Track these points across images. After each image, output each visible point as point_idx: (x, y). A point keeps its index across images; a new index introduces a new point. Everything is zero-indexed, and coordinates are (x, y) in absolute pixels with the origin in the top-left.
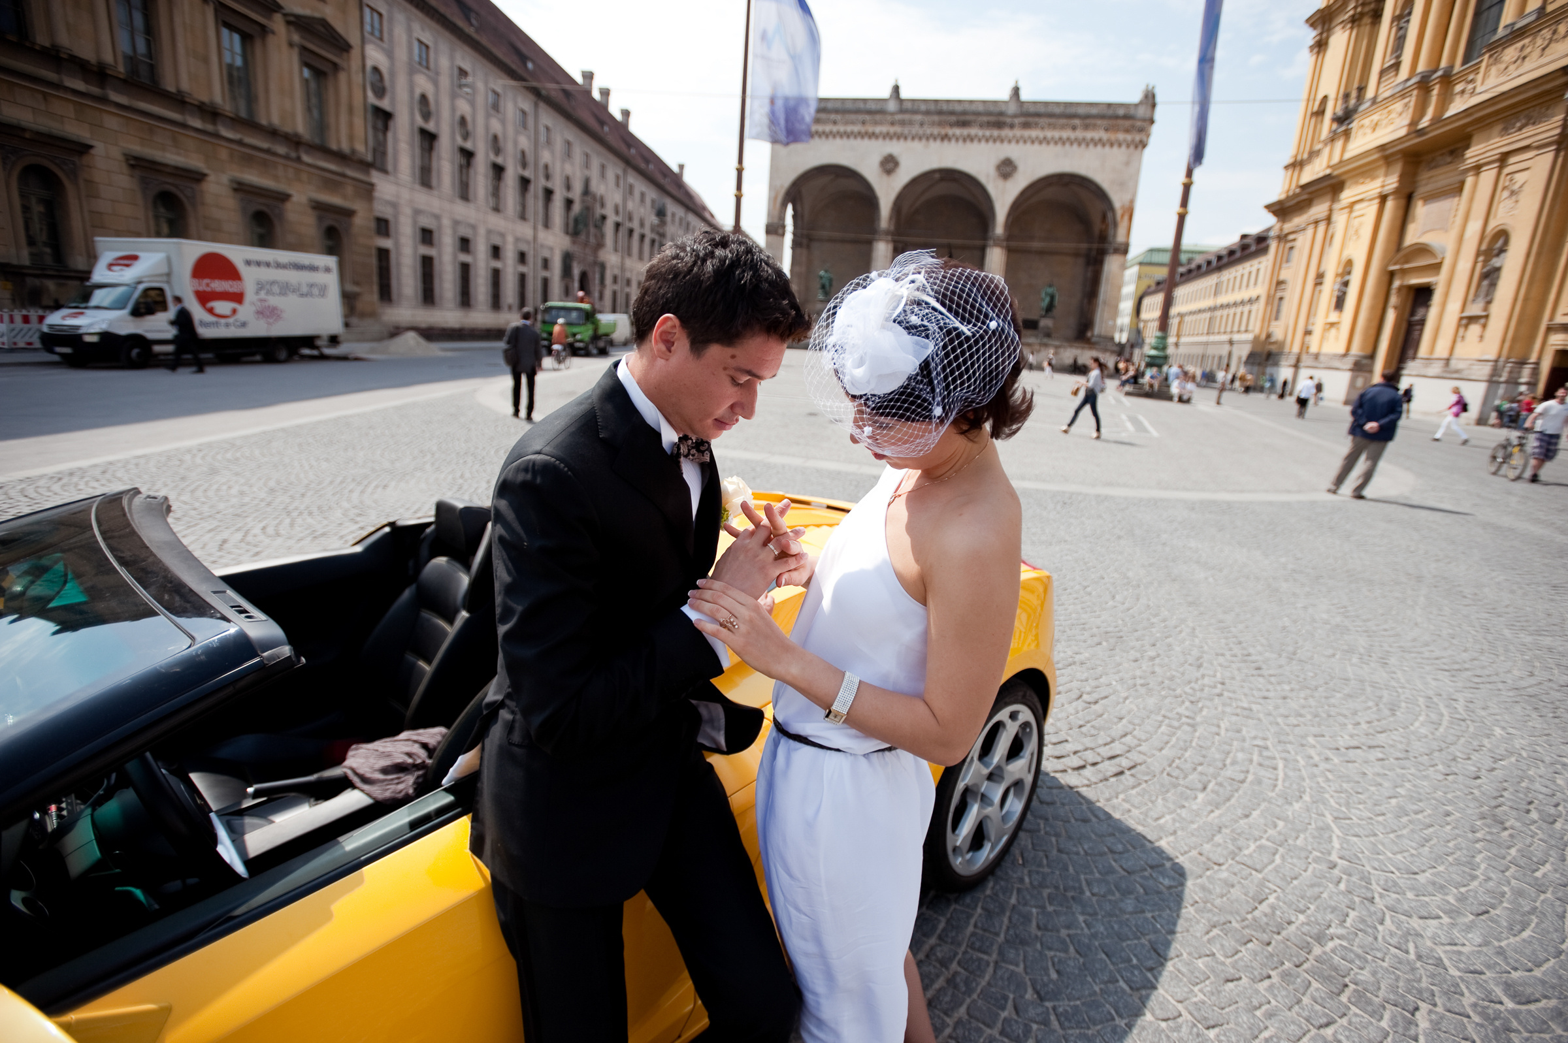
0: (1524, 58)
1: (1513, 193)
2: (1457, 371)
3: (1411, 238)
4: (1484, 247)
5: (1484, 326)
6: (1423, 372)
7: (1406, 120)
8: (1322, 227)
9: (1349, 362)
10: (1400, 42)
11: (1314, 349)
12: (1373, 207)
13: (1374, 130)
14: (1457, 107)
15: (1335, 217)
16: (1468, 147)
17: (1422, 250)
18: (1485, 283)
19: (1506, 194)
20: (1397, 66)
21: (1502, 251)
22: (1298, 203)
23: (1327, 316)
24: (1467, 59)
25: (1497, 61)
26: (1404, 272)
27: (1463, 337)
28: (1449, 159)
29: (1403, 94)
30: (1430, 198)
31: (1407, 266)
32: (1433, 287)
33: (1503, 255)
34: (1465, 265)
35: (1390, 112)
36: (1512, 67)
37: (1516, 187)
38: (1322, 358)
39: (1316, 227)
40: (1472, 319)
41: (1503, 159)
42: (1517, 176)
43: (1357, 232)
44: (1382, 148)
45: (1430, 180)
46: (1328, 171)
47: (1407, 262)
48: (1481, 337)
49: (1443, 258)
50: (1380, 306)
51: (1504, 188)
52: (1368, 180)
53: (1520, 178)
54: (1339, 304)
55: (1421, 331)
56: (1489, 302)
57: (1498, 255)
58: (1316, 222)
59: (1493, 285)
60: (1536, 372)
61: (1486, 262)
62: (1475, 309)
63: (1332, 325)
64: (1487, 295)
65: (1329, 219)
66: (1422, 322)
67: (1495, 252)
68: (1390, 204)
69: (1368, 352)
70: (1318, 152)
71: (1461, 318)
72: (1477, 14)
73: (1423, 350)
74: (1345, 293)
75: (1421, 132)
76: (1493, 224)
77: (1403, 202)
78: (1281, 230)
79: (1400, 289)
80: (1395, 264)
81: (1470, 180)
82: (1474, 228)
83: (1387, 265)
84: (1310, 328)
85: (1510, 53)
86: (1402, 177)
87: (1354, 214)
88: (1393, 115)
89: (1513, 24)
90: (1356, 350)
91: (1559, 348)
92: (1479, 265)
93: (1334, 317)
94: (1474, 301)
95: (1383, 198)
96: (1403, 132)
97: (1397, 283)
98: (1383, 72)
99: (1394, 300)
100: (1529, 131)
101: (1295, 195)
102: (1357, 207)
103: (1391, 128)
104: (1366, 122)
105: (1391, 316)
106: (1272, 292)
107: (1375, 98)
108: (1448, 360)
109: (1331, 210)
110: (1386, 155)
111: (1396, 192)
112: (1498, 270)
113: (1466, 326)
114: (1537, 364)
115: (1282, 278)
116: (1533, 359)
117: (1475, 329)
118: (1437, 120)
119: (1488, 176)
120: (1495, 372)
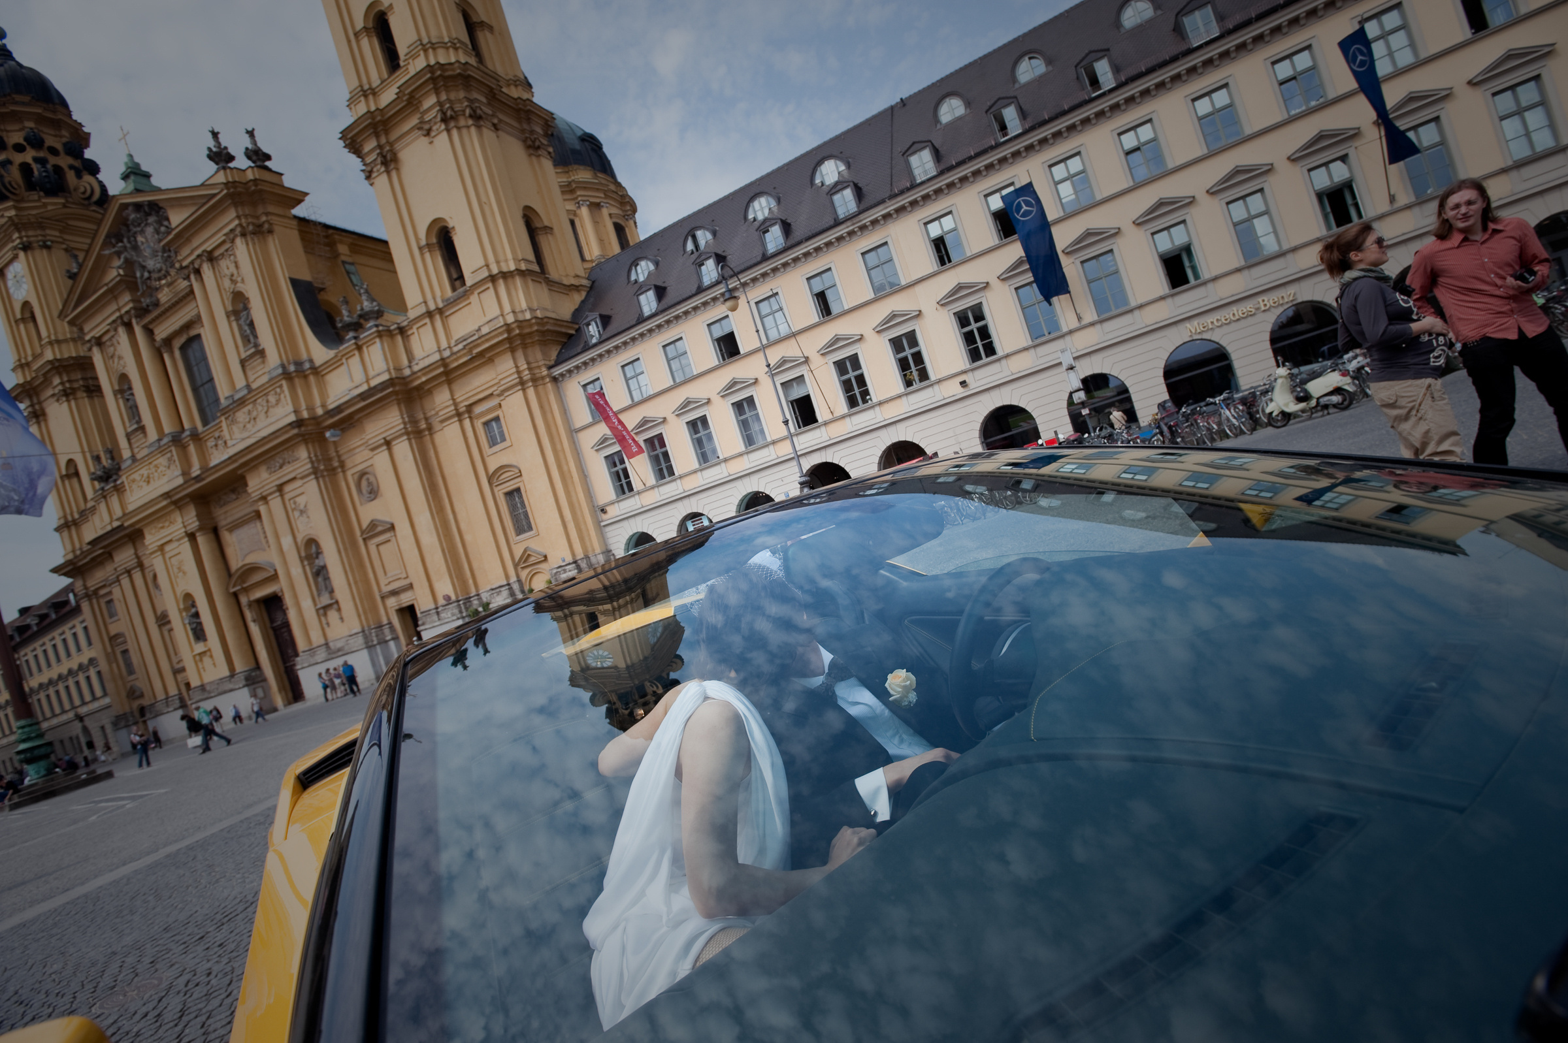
0: (255, 419)
1: (302, 512)
2: (339, 650)
3: (235, 564)
4: (303, 554)
5: (339, 610)
6: (312, 661)
7: (176, 471)
8: (137, 576)
9: (240, 680)
10: (133, 411)
11: (195, 682)
12: (186, 546)
13: (148, 482)
14: (217, 457)
15: (146, 563)
16: (246, 485)
17: (252, 569)
18: (320, 579)
19: (297, 514)
20: (142, 429)
21: (319, 553)
22: (93, 559)
23: (192, 651)
24: (205, 422)
25: (234, 422)
26: (246, 590)
27: (328, 624)
28: (234, 497)
29: (160, 449)
30: (234, 527)
31: (245, 585)
32: (280, 594)
33: (320, 556)
34: (296, 570)
35: (156, 466)
36: (248, 426)
37: (302, 507)
38: (208, 688)
39: (130, 576)
40: (326, 608)
41: (280, 488)
42: (298, 499)
43: (179, 569)
44: (167, 495)
45: (226, 514)
46: (116, 524)
47: (244, 582)
48: (342, 619)
49: (275, 570)
50: (241, 623)
51: (293, 510)
52: (167, 524)
53: (301, 501)
54: (199, 634)
55: (290, 631)
56: (332, 592)
57: (317, 557)
58: (128, 572)
59: (327, 579)
60: (392, 628)
61: (311, 564)
62: (325, 600)
63: (202, 654)
64: (326, 588)
65: (140, 565)
66: (287, 625)
67: (314, 556)
68: (201, 539)
69: (253, 665)
70: (93, 510)
71: (317, 610)
72: (195, 390)
73: (301, 644)
74: (200, 624)
75: (198, 479)
76: (300, 538)
77: (212, 536)
78: (86, 588)
79: (250, 604)
80: (234, 586)
81: (263, 509)
82: (287, 542)
83: (227, 589)
84: (177, 666)
85: (241, 416)
86: (199, 516)
87: (168, 556)
88: (162, 468)
89: (232, 396)
90: (240, 666)
91: (397, 608)
92: (308, 568)
93: (200, 647)
94: (319, 595)
95: (192, 536)
96: (180, 481)
97: (244, 600)
98: (128, 436)
99: (249, 615)
100: (287, 469)
101: (84, 554)
102: (167, 548)
103: (165, 479)
104: (136, 476)
105: (255, 630)
106: (109, 650)
107: (133, 458)
108: (327, 644)
109: (138, 557)
110: (174, 501)
111: (201, 528)
112: (324, 567)
113: (325, 615)
114: (390, 623)
115: (113, 632)
116: (385, 621)
117: (332, 615)
118: (206, 469)
119: (275, 503)
120: (367, 639)
